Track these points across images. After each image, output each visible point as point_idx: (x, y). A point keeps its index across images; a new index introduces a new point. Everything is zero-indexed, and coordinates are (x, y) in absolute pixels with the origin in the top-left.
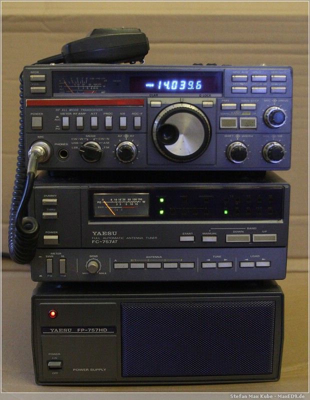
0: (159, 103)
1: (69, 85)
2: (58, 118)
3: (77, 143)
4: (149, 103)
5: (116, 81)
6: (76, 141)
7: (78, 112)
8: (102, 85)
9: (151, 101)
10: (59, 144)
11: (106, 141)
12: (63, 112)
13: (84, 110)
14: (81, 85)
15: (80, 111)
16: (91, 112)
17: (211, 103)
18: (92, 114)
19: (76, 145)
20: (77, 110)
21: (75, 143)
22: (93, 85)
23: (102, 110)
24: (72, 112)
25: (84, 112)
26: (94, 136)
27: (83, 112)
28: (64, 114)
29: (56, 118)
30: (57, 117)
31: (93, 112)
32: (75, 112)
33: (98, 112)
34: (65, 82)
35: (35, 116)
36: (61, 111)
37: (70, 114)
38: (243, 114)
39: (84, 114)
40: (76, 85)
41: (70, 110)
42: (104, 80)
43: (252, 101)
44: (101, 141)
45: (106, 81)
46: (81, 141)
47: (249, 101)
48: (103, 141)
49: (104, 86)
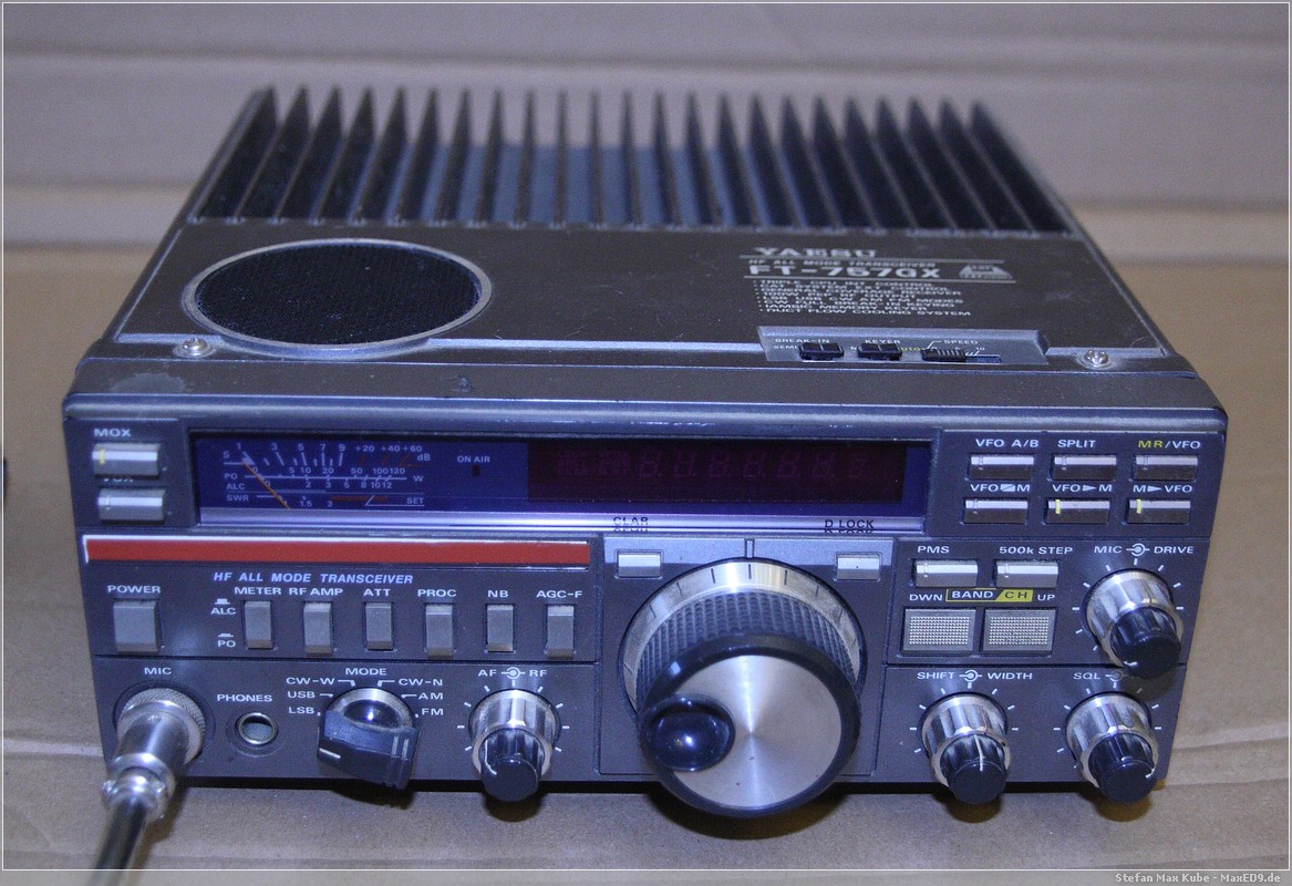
0: (653, 561)
1: (263, 470)
2: (225, 607)
3: (311, 695)
4: (609, 558)
5: (468, 459)
6: (304, 688)
7: (309, 587)
8: (409, 474)
9: (619, 552)
10: (234, 698)
11: (428, 689)
12: (247, 584)
13: (333, 578)
14: (317, 471)
15: (316, 583)
16: (365, 586)
17: (872, 564)
18: (368, 592)
19: (306, 703)
20: (306, 578)
21: (301, 695)
22: (371, 474)
23: (409, 579)
24: (284, 586)
25: (334, 585)
26: (381, 672)
27: (328, 585)
28: (248, 591)
29: (219, 607)
30: (222, 601)
31: (373, 587)
32: (299, 585)
33: (393, 586)
34: (248, 461)
35: (129, 598)
36: (234, 582)
37: (277, 591)
38: (1002, 599)
39: (337, 591)
40: (298, 472)
41: (276, 578)
42: (417, 454)
43: (1043, 551)
44: (408, 689)
45: (427, 457)
46: (327, 688)
47: (1030, 551)
48: (418, 690)
49: (418, 478)
